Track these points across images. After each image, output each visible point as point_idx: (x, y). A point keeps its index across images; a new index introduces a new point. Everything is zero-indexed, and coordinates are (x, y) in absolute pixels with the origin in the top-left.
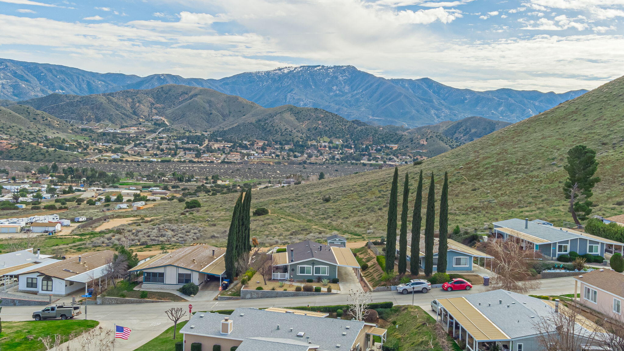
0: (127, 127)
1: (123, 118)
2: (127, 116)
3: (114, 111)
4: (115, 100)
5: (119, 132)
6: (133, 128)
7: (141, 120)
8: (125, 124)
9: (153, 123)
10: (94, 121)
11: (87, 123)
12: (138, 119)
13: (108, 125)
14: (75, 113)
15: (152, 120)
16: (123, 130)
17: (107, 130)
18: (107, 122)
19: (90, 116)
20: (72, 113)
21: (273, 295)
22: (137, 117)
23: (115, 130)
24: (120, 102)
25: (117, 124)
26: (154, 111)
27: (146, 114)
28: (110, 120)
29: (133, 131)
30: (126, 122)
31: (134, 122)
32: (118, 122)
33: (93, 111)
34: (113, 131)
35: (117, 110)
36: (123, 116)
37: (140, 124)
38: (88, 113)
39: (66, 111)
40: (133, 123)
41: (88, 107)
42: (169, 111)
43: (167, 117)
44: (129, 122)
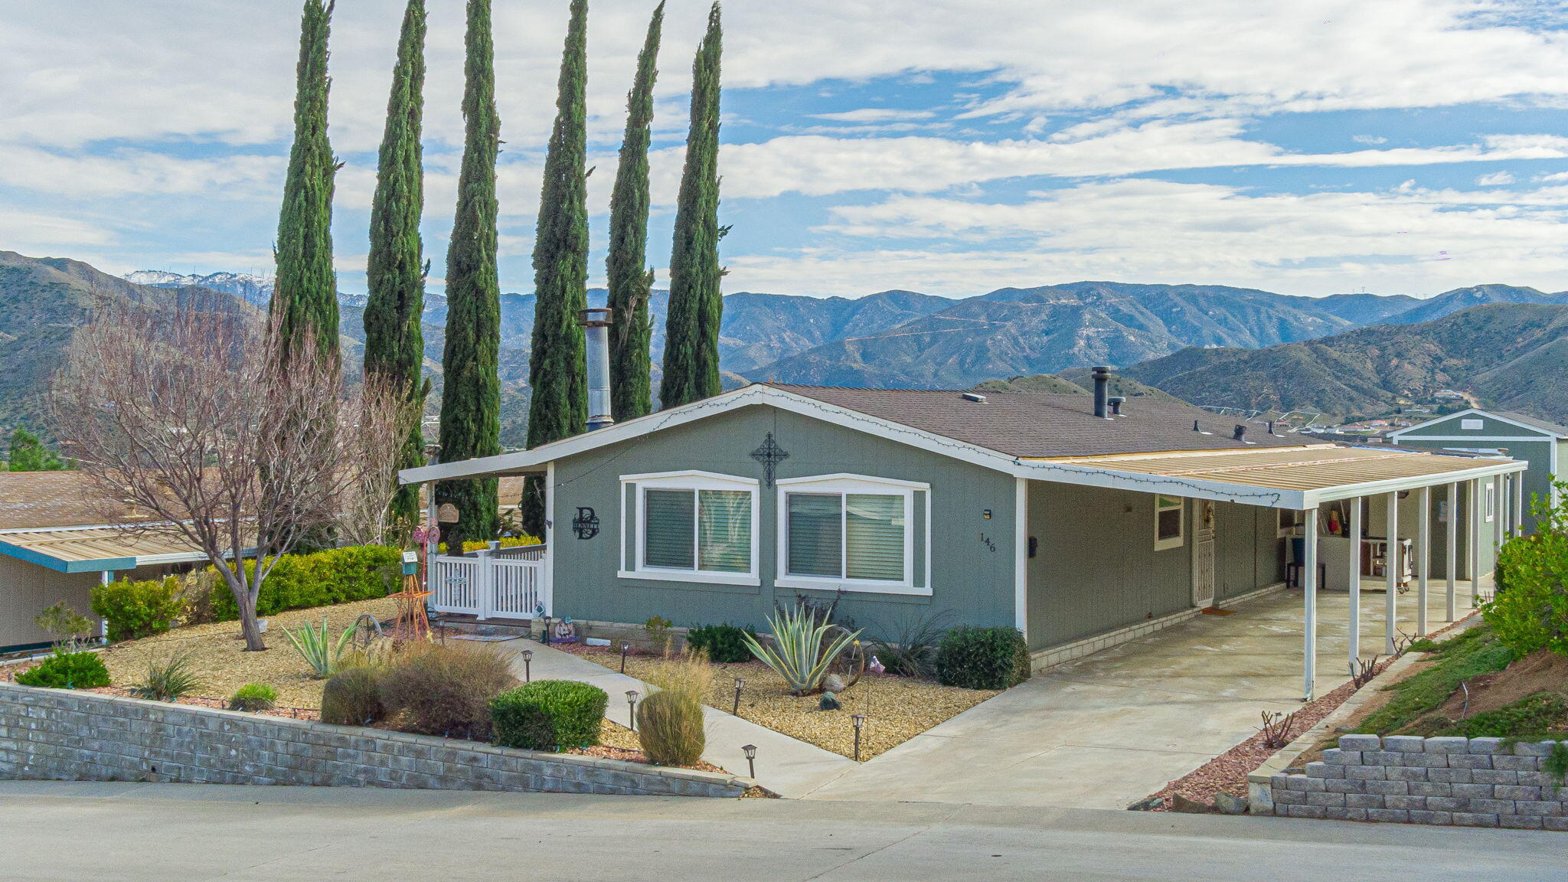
0: (1360, 419)
1: (1351, 399)
2: (1365, 392)
3: (1328, 381)
4: (1334, 353)
5: (1337, 432)
6: (1378, 423)
7: (1402, 402)
8: (1357, 413)
9: (1435, 407)
10: (1276, 409)
11: (1258, 414)
12: (1394, 398)
13: (1310, 418)
14: (1231, 391)
15: (1433, 401)
16: (1350, 428)
17: (1308, 430)
18: (1310, 409)
19: (1268, 397)
20: (1224, 391)
21: (131, 754)
22: (1390, 395)
23: (1329, 427)
24: (1346, 359)
25: (1335, 415)
26: (1440, 377)
27: (1418, 385)
28: (1318, 404)
29: (1378, 431)
30: (1361, 409)
31: (1383, 408)
32: (1338, 409)
33: (1276, 382)
34: (1322, 431)
35: (1338, 378)
36: (1354, 394)
37: (1399, 412)
38: (1262, 389)
39: (1210, 387)
40: (1378, 409)
41: (1264, 374)
42: (1483, 376)
43: (1476, 392)
44: (1369, 409)
